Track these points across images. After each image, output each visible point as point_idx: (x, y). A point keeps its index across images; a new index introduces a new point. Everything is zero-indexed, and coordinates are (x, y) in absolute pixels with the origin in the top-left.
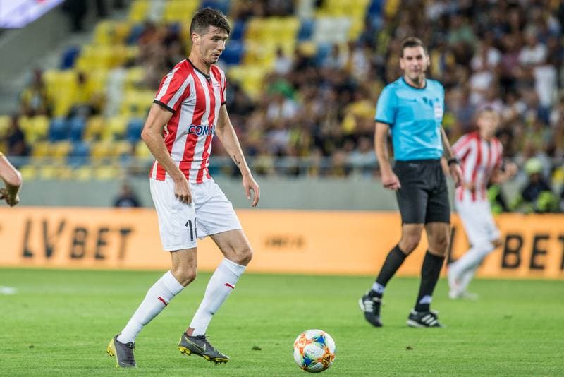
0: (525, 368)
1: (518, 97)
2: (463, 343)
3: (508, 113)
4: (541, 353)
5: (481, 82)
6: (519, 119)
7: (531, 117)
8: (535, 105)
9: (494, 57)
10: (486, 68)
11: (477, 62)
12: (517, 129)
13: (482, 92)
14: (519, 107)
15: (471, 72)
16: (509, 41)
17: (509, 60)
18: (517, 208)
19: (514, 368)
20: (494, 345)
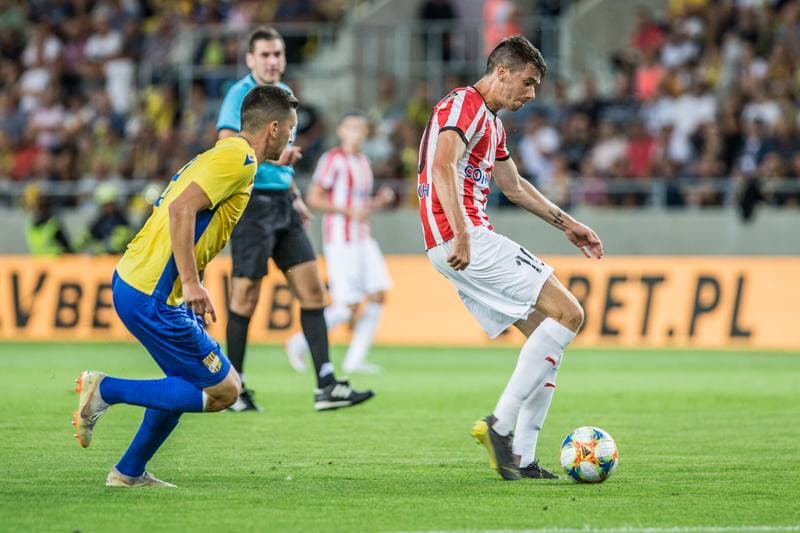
0: (96, 460)
1: (84, 101)
2: (14, 429)
3: (71, 122)
4: (117, 439)
5: (36, 81)
6: (86, 129)
7: (101, 127)
8: (107, 111)
9: (52, 48)
10: (41, 63)
11: (30, 55)
12: (84, 144)
13: (36, 95)
14: (86, 114)
15: (21, 69)
16: (72, 27)
17: (72, 52)
18: (83, 249)
19: (82, 460)
20: (56, 429)
